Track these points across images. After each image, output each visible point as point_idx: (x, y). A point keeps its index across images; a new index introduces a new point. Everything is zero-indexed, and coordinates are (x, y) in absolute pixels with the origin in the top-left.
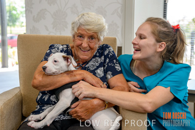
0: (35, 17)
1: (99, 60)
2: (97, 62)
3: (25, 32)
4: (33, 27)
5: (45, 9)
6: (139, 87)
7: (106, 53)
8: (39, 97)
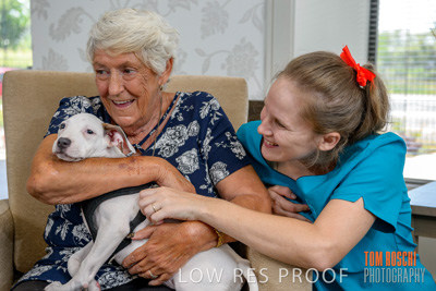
0: (56, 27)
1: (185, 131)
2: (180, 138)
3: (31, 64)
4: (51, 51)
5: (80, 9)
6: (293, 197)
7: (204, 112)
8: (48, 229)
